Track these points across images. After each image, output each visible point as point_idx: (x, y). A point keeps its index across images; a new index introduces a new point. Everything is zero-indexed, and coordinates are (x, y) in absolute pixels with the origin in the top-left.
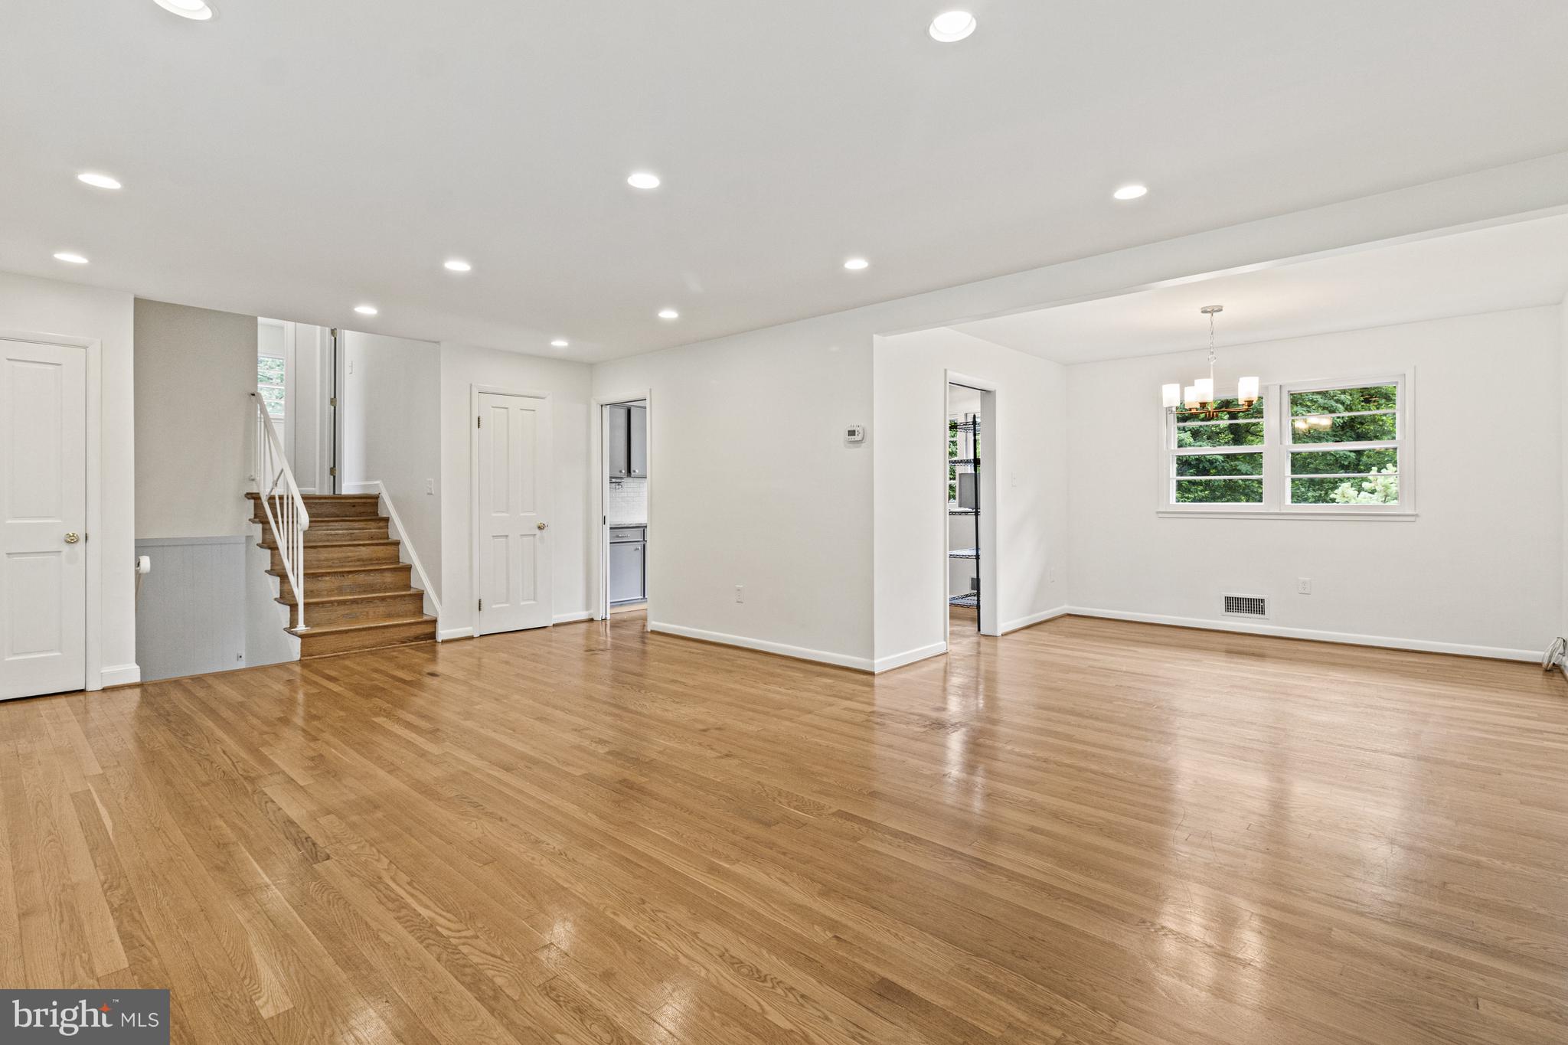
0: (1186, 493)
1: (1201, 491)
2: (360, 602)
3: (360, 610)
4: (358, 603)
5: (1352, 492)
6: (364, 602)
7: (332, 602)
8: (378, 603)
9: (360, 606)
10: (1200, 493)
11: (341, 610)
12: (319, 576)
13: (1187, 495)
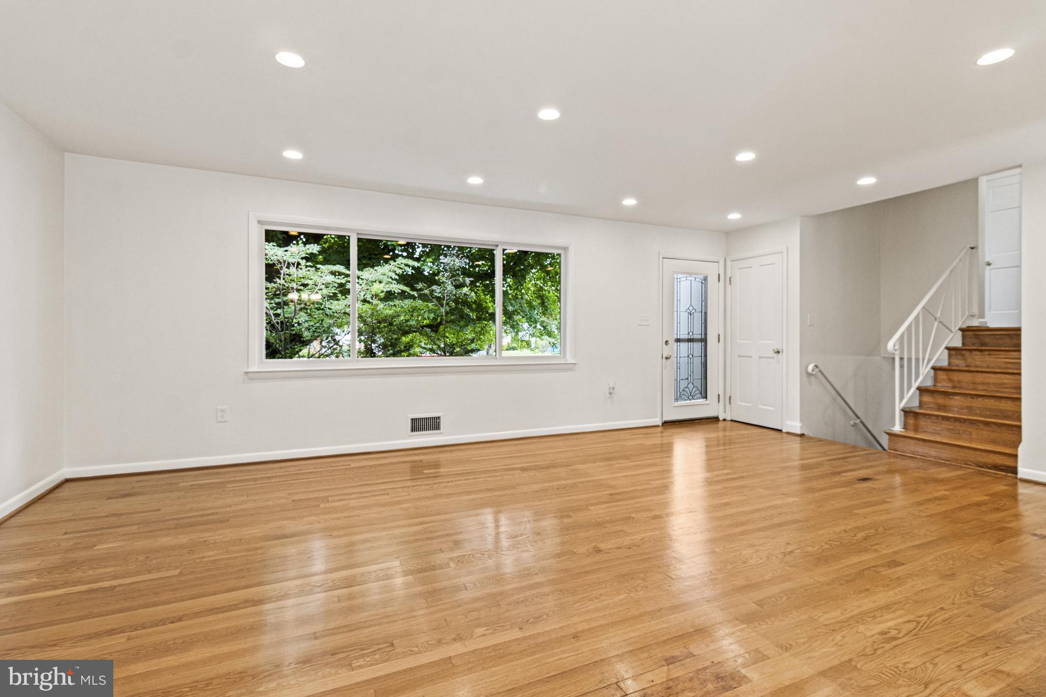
2: (962, 421)
3: (963, 429)
4: (960, 422)
6: (967, 423)
7: (937, 416)
8: (981, 426)
9: (962, 425)
11: (946, 425)
12: (950, 395)
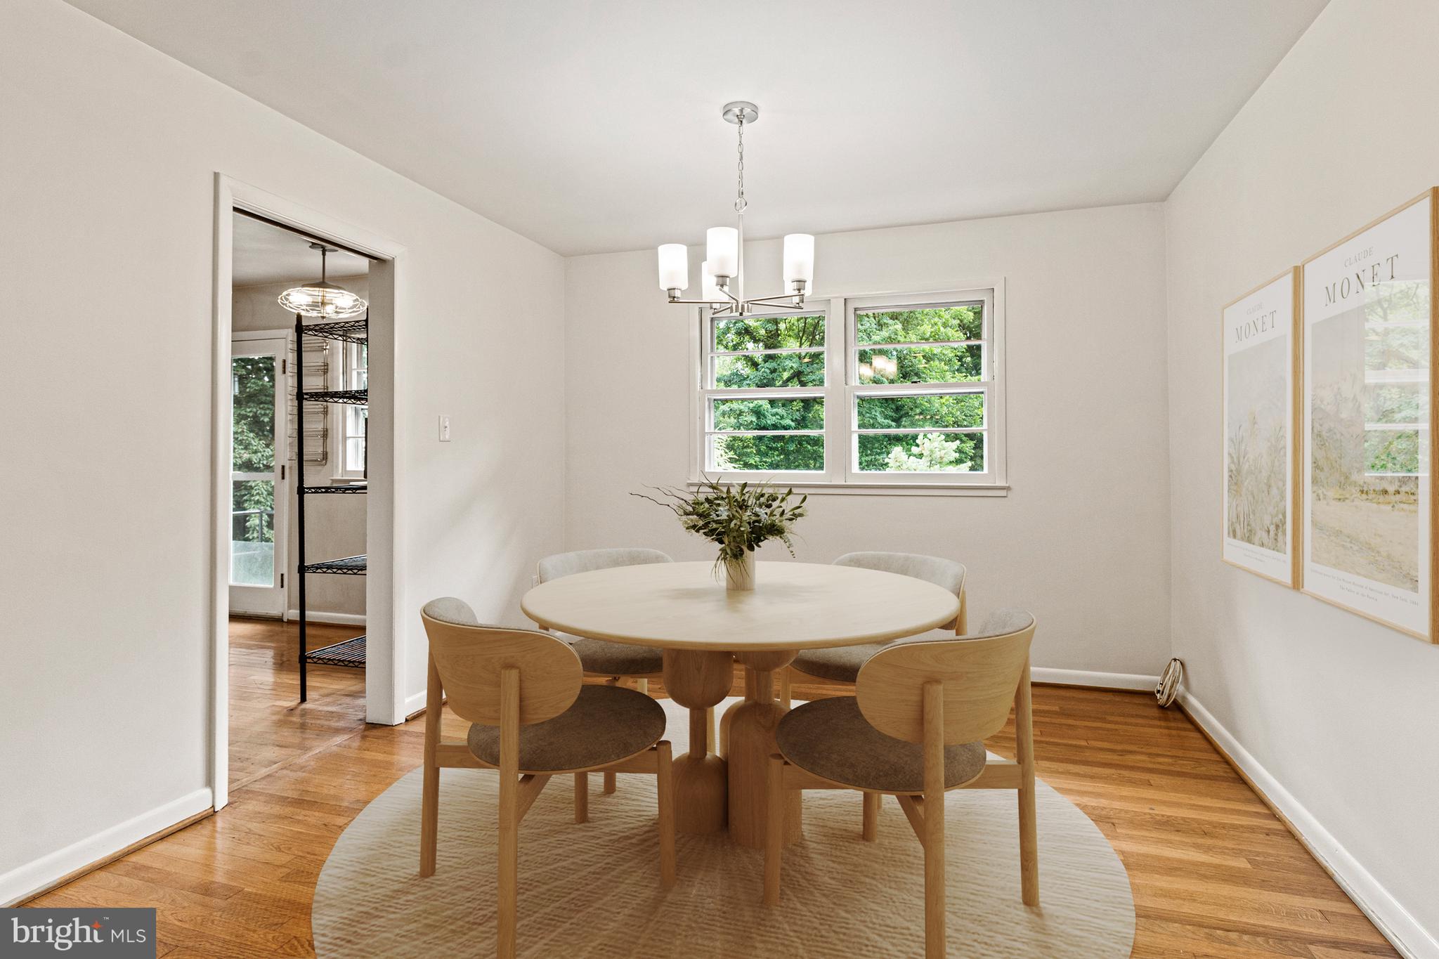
0: (764, 457)
1: (777, 456)
5: (904, 456)
10: (776, 457)
13: (764, 460)
